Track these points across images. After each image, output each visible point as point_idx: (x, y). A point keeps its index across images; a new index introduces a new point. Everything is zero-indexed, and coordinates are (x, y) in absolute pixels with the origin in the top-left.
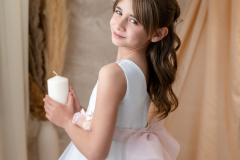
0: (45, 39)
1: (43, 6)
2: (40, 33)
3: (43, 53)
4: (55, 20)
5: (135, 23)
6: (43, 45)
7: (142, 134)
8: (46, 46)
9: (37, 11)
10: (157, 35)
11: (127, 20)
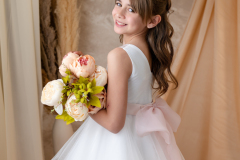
0: (57, 37)
1: (53, 6)
2: (52, 31)
3: (55, 50)
4: (65, 18)
5: (133, 11)
6: (55, 43)
7: (148, 108)
8: (58, 43)
9: (49, 11)
10: (152, 22)
11: (125, 9)
